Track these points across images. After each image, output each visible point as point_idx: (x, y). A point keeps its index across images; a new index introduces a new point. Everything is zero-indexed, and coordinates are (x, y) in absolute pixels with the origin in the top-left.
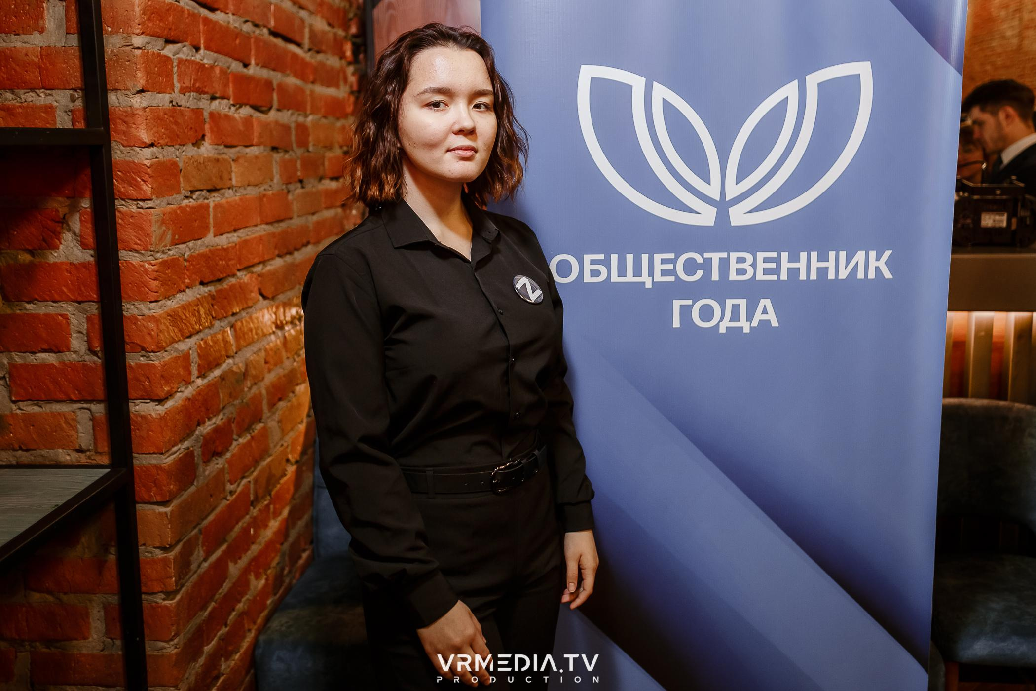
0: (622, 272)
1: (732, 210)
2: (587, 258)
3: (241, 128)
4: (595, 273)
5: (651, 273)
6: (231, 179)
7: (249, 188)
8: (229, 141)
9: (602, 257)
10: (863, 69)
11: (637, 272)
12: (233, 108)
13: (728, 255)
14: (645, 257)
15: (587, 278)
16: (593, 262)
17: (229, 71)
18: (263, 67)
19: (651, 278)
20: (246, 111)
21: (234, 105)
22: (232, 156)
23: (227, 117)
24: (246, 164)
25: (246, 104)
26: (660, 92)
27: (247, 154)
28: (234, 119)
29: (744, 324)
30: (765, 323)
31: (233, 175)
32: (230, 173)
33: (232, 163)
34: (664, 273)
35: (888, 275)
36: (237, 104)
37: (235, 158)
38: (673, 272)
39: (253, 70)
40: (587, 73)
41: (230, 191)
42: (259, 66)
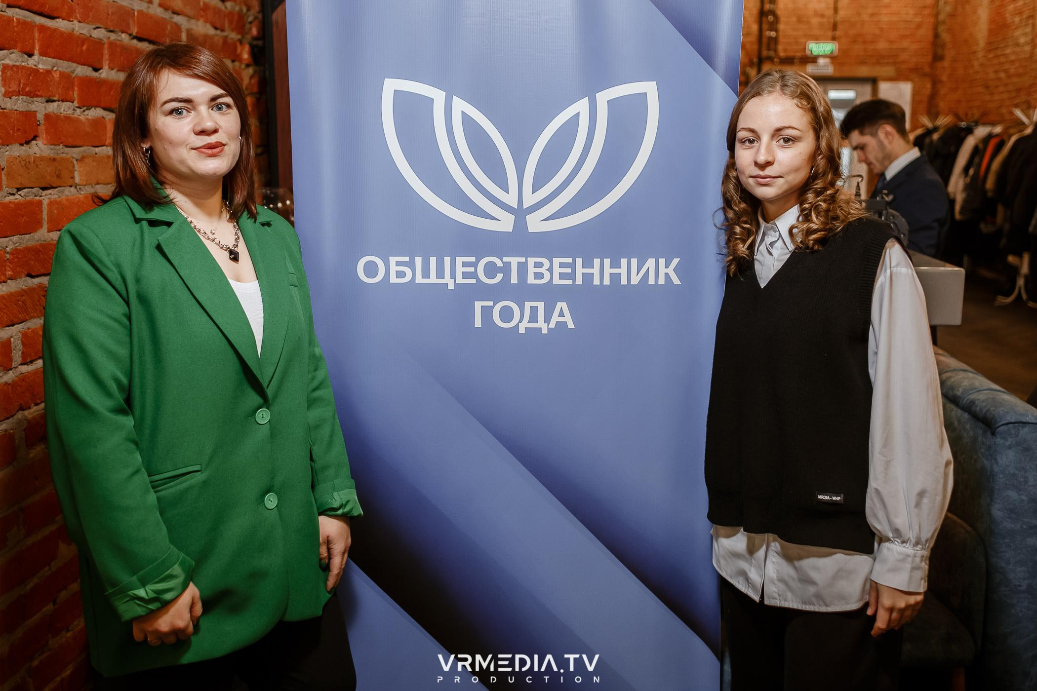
0: (426, 274)
1: (529, 218)
2: (393, 260)
3: (88, 129)
4: (401, 274)
5: (453, 276)
6: (73, 178)
7: (98, 186)
8: (70, 141)
9: (406, 259)
10: (650, 88)
11: (440, 274)
12: (78, 111)
13: (526, 260)
14: (447, 260)
15: (393, 279)
16: (398, 264)
17: (74, 75)
18: (119, 70)
19: (453, 280)
20: (96, 113)
21: (79, 107)
22: (75, 156)
23: (67, 118)
24: (94, 164)
25: (96, 107)
26: (460, 105)
27: (96, 154)
28: (77, 121)
29: (541, 324)
30: (561, 325)
31: (76, 175)
32: (72, 172)
33: (75, 162)
34: (465, 275)
35: (676, 281)
36: (84, 107)
37: (79, 158)
38: (474, 275)
39: (106, 73)
40: (391, 86)
41: (72, 189)
42: (115, 70)
